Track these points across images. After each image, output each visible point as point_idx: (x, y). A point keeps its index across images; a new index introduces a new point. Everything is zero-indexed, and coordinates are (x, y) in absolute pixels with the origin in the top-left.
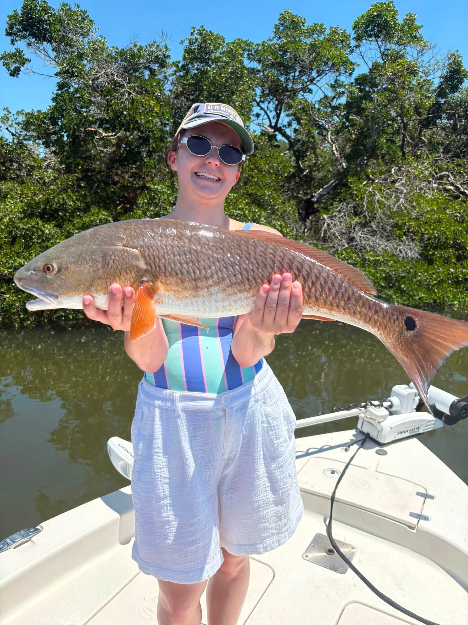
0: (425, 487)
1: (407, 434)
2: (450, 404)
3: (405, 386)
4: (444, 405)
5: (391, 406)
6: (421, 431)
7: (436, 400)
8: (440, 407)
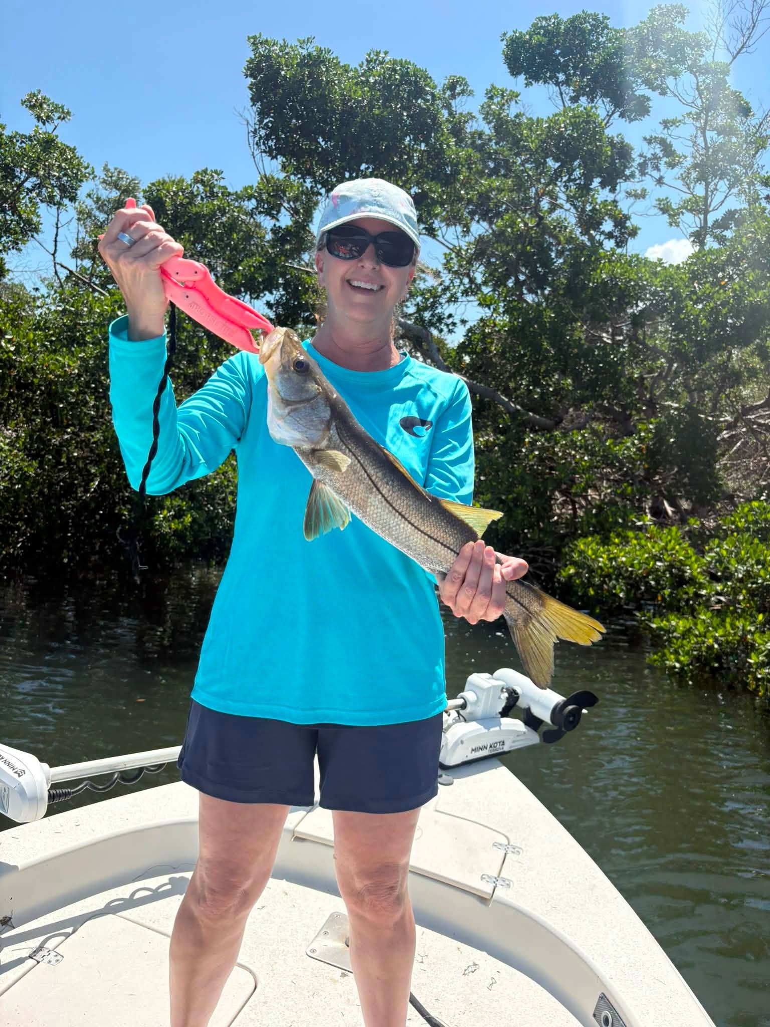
0: (507, 834)
1: (485, 753)
2: (552, 706)
3: (487, 675)
4: (544, 706)
5: (464, 706)
6: (506, 748)
7: (532, 699)
8: (537, 712)
